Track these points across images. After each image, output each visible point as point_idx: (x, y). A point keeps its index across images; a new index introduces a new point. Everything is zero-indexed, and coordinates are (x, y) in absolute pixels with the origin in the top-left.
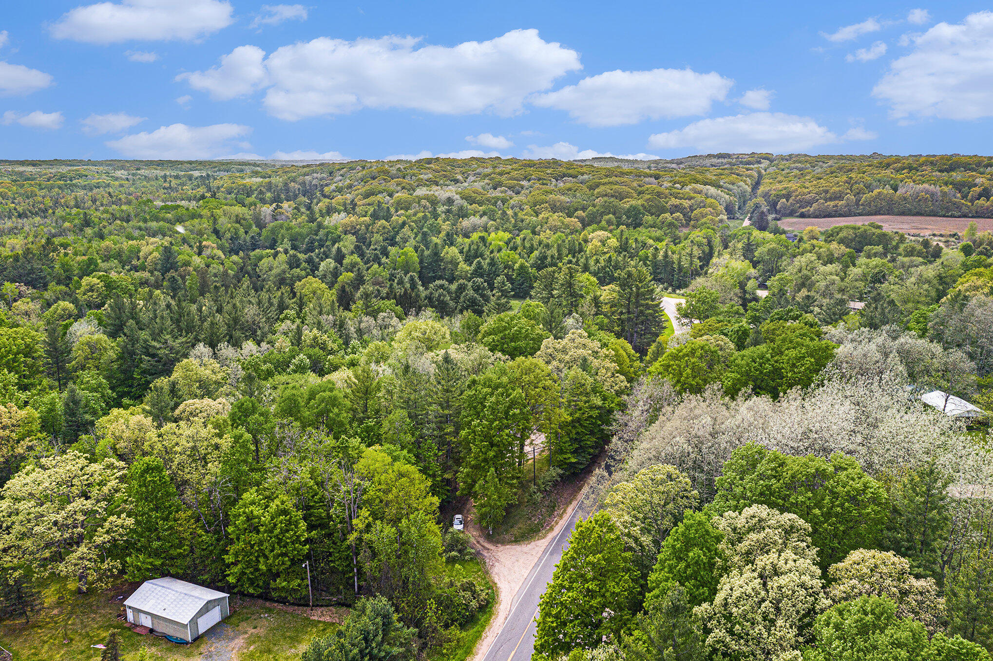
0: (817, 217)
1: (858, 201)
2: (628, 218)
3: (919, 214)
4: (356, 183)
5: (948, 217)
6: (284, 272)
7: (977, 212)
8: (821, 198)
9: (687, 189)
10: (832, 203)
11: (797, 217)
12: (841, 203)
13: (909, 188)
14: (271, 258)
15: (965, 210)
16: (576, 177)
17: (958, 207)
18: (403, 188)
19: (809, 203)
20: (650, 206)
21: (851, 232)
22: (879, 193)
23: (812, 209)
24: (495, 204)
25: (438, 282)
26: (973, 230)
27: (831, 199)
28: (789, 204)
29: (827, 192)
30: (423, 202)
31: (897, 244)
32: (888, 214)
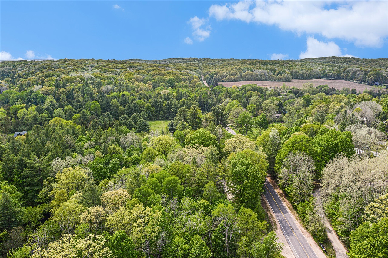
0: (228, 82)
1: (241, 76)
2: (169, 84)
3: (261, 80)
4: (36, 71)
5: (270, 81)
6: (36, 115)
7: (278, 79)
8: (229, 75)
9: (183, 72)
10: (233, 77)
11: (221, 82)
12: (236, 76)
13: (256, 71)
14: (25, 109)
15: (275, 79)
16: (136, 67)
17: (273, 78)
18: (63, 73)
19: (225, 77)
20: (176, 79)
21: (250, 87)
22: (248, 73)
23: (226, 79)
24: (110, 79)
25: (122, 116)
26: (284, 86)
27: (231, 75)
28: (217, 77)
29: (230, 72)
30: (78, 79)
31: (265, 91)
32: (251, 80)
